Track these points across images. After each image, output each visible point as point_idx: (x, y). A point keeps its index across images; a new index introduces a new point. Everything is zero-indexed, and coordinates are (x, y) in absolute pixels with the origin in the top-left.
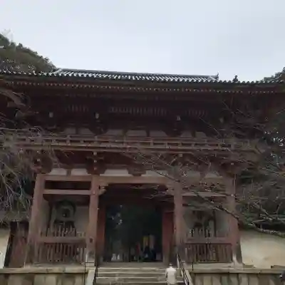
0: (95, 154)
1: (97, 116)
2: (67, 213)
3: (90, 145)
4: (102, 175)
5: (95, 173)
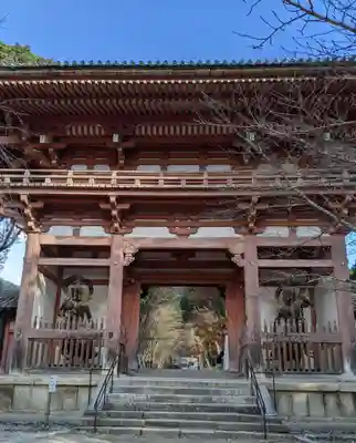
1: (116, 139)
4: (127, 236)
5: (116, 232)
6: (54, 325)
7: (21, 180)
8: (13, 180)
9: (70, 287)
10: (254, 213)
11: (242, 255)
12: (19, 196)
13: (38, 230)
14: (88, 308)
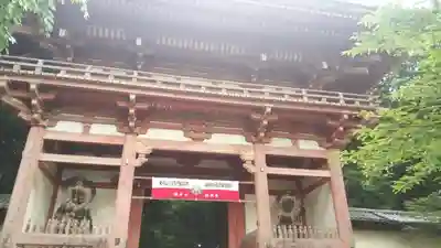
0: (132, 97)
1: (139, 42)
2: (79, 197)
3: (124, 83)
4: (141, 136)
5: (131, 131)
6: (45, 229)
7: (33, 69)
8: (23, 68)
9: (70, 189)
10: (265, 123)
11: (253, 162)
12: (28, 85)
13: (45, 123)
14: (88, 211)
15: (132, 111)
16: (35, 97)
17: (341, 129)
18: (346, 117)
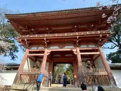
0: (45, 39)
4: (49, 48)
11: (76, 52)
13: (29, 48)
14: (39, 67)
15: (45, 43)
16: (26, 42)
17: (101, 40)
18: (101, 36)
